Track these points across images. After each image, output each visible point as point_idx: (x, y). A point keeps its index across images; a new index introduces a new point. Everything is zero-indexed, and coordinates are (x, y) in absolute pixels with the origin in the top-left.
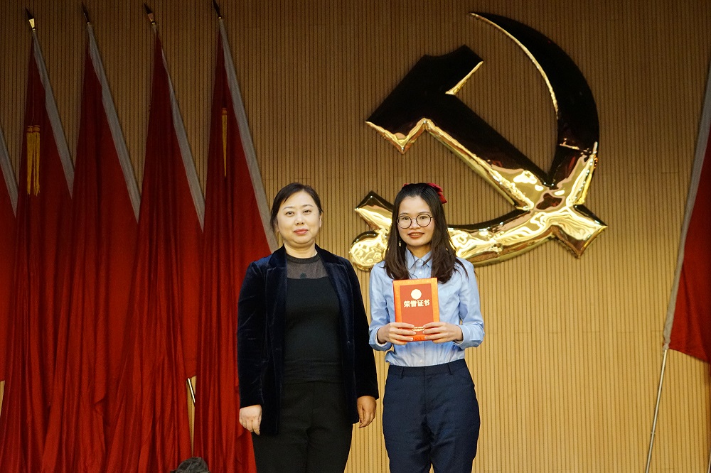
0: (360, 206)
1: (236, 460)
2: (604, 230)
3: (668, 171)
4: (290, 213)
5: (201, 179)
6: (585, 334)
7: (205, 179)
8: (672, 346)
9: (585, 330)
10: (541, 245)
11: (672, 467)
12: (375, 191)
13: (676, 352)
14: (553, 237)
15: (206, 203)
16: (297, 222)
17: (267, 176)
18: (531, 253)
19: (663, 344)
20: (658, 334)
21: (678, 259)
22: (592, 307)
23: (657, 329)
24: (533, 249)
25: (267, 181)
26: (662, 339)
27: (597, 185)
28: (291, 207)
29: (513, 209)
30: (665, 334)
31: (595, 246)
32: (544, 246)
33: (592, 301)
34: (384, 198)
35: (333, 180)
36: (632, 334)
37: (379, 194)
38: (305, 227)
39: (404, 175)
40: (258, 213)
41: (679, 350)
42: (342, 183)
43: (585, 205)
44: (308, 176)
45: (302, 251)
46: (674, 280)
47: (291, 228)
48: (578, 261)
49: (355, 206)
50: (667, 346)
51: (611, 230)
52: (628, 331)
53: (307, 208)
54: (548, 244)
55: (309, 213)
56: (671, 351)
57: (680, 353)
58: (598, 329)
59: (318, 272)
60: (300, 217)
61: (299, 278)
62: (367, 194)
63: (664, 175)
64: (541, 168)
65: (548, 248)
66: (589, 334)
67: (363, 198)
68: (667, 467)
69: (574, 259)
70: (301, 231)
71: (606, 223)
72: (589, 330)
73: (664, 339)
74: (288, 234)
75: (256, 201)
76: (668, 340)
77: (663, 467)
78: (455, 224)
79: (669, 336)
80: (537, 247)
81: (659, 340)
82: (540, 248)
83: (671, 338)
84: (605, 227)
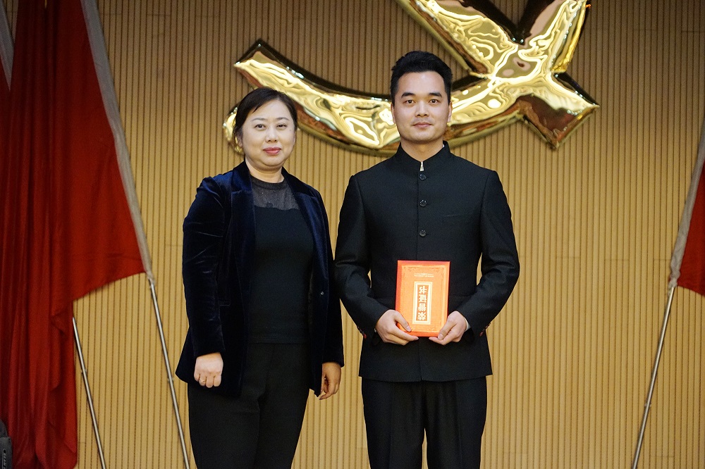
0: (242, 59)
1: (48, 422)
2: (592, 110)
3: (690, 29)
4: (260, 126)
5: (9, 9)
6: (559, 260)
7: (16, 9)
8: (681, 282)
9: (559, 254)
10: (503, 128)
11: (671, 454)
12: (265, 39)
13: (686, 291)
14: (520, 117)
15: (16, 46)
16: (268, 139)
17: (107, 9)
18: (488, 140)
19: (669, 280)
20: (662, 263)
21: (697, 158)
22: (572, 222)
23: (662, 257)
24: (490, 134)
25: (107, 18)
26: (668, 272)
27: (587, 44)
28: (263, 119)
29: (465, 75)
30: (672, 265)
31: (579, 133)
32: (506, 131)
33: (572, 213)
34: (278, 50)
35: (204, 19)
36: (626, 263)
37: (271, 43)
38: (278, 145)
39: (308, 16)
40: (93, 63)
41: (690, 287)
42: (216, 24)
43: (569, 74)
44: (168, 12)
45: (269, 174)
46: (691, 187)
47: (260, 145)
48: (555, 154)
49: (234, 59)
50: (674, 281)
51: (604, 111)
52: (620, 257)
53: (282, 122)
54: (513, 127)
55: (283, 128)
56: (680, 289)
57: (692, 293)
58: (577, 254)
59: (286, 202)
60: (272, 133)
61: (264, 206)
62: (253, 42)
63: (684, 34)
64: (509, 16)
65: (513, 134)
66: (565, 260)
67: (246, 49)
68: (665, 454)
69: (549, 152)
70: (273, 150)
71: (598, 101)
72: (565, 255)
73: (671, 272)
74: (253, 151)
75: (89, 45)
76: (677, 274)
77: (659, 454)
78: (379, 92)
79: (678, 268)
80: (497, 131)
81: (664, 273)
82: (501, 134)
83: (680, 271)
84: (594, 105)
